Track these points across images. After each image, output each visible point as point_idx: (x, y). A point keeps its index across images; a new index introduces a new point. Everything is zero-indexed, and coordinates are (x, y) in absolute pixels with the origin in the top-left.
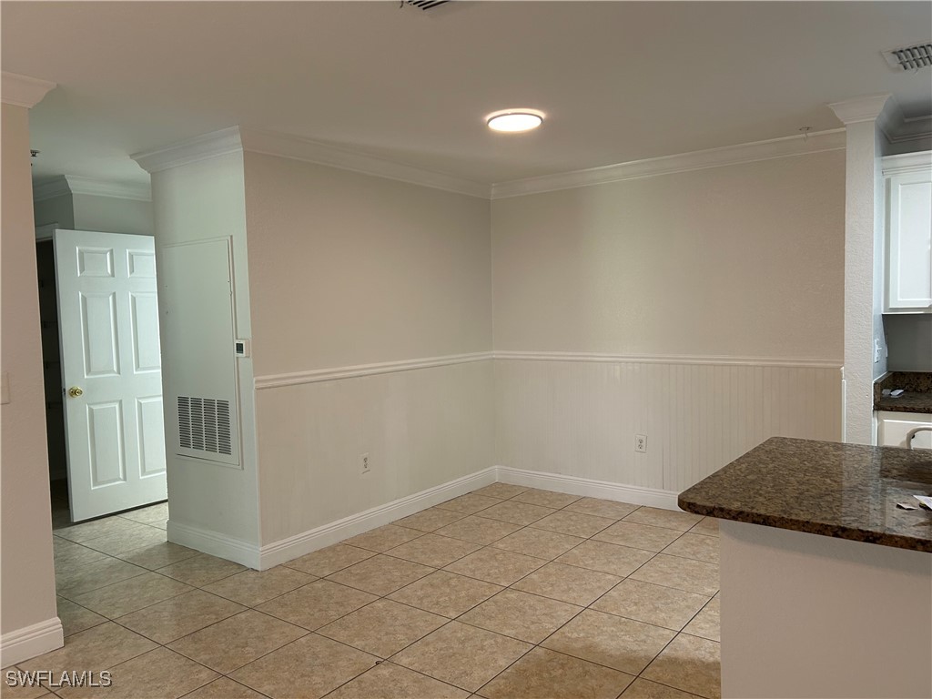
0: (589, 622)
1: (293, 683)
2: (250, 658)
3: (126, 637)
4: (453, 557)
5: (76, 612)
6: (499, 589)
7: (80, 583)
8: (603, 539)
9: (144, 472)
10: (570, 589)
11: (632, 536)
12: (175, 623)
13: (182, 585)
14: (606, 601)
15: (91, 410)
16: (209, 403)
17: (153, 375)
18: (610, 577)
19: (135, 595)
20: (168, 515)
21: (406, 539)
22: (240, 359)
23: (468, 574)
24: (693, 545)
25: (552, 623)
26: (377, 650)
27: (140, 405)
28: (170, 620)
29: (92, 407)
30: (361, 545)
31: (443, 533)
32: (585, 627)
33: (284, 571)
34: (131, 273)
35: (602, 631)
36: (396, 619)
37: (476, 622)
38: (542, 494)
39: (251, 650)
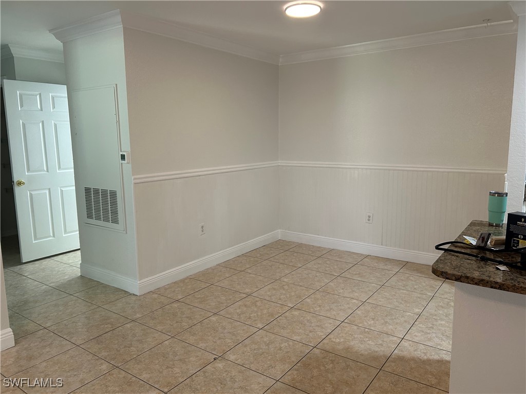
0: (345, 331)
1: (161, 372)
2: (134, 354)
3: (54, 340)
4: (257, 287)
5: (23, 322)
6: (287, 308)
7: (26, 302)
8: (348, 276)
9: (66, 232)
10: (331, 309)
11: (365, 274)
12: (85, 330)
13: (90, 304)
14: (354, 317)
15: (31, 195)
16: (104, 192)
17: (68, 173)
18: (355, 301)
19: (60, 311)
20: (80, 258)
21: (227, 275)
22: (123, 164)
23: (267, 298)
24: (402, 280)
25: (323, 332)
26: (215, 349)
27: (62, 191)
28: (82, 328)
29: (31, 192)
30: (200, 279)
31: (249, 271)
32: (344, 335)
33: (153, 296)
34: (53, 109)
35: (355, 338)
36: (225, 329)
37: (275, 331)
38: (308, 247)
39: (135, 349)
